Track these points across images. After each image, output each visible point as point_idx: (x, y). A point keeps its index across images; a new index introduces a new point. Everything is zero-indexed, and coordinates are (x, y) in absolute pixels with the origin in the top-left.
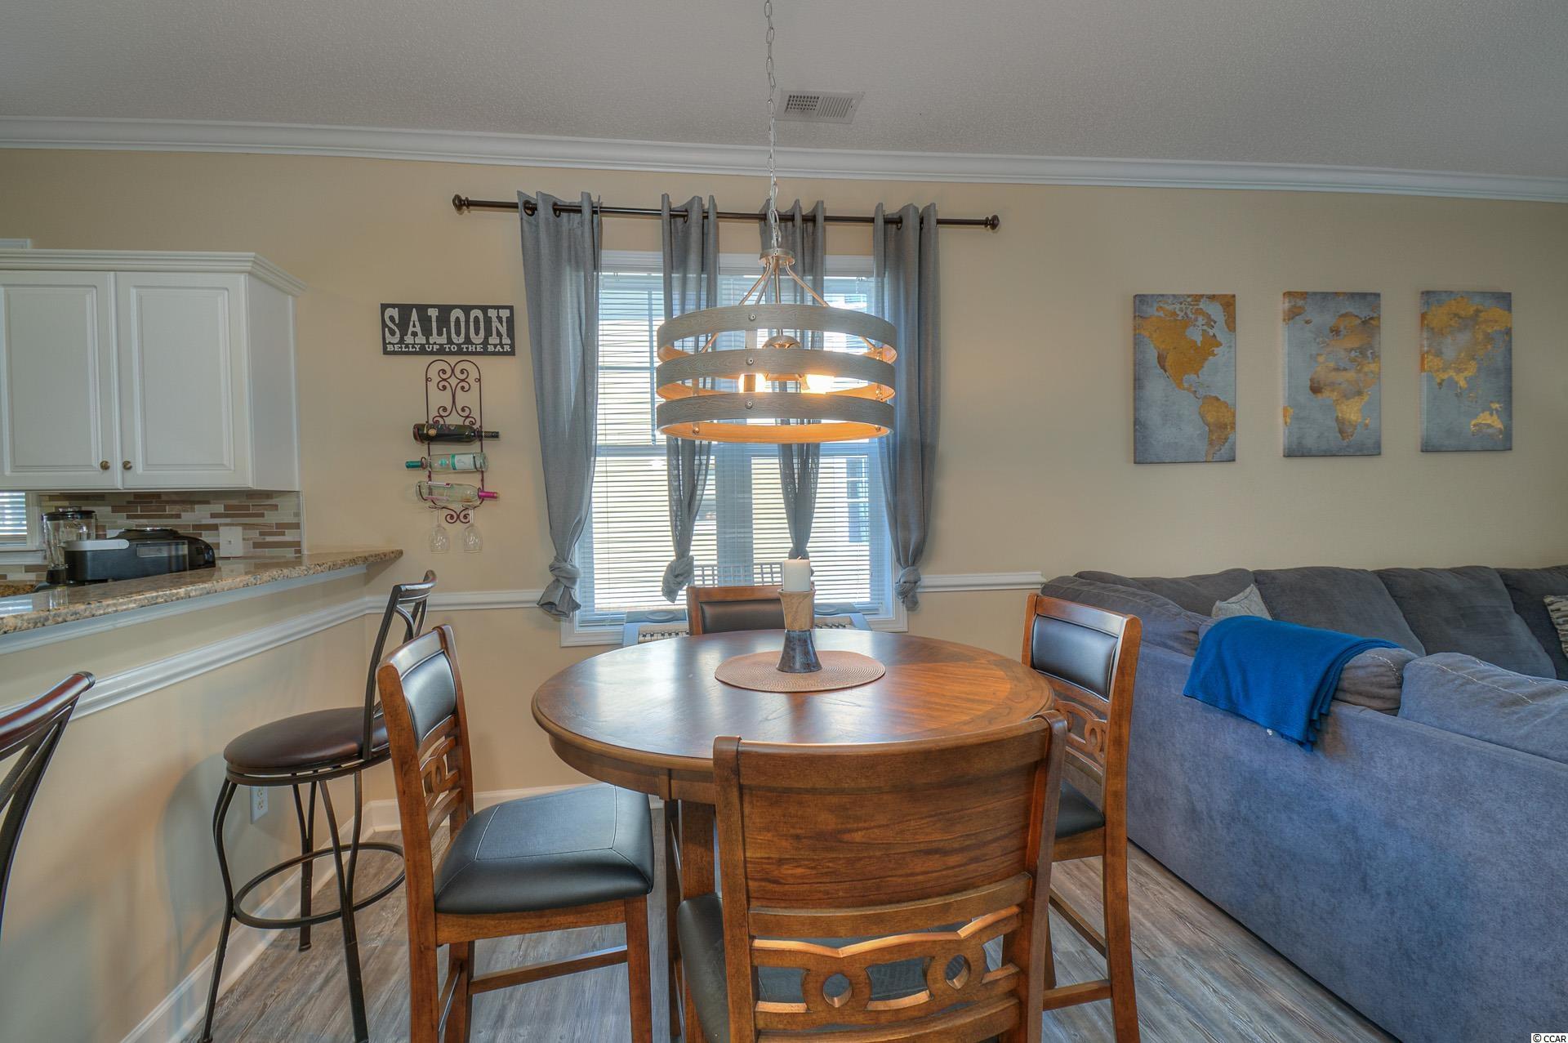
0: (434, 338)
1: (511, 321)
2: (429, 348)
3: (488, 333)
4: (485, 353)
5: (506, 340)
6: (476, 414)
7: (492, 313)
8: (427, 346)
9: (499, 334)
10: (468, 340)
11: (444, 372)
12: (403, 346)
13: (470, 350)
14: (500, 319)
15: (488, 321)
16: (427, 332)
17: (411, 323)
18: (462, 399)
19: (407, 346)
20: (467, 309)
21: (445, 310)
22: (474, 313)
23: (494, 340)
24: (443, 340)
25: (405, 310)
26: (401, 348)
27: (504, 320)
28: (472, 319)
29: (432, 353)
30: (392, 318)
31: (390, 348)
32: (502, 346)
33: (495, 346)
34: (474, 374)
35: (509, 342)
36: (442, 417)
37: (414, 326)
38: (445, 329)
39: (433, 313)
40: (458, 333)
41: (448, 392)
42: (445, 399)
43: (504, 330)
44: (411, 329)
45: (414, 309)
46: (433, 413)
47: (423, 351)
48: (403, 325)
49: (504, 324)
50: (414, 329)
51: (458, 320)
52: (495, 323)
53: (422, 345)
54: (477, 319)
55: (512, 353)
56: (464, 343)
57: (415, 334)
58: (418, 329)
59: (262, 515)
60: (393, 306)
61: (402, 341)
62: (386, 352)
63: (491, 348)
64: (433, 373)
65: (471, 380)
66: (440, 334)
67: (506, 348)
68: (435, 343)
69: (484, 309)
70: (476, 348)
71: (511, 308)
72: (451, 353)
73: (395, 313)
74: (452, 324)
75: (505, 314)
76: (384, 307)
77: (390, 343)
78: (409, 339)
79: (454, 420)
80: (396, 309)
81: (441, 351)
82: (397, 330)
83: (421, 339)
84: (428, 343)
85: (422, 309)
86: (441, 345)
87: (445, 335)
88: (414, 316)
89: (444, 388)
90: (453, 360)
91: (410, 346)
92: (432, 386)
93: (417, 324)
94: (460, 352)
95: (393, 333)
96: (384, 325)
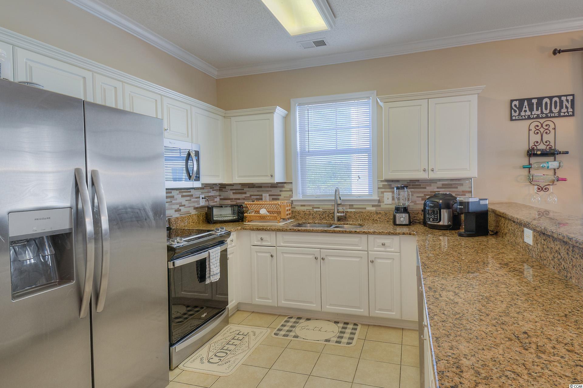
0: (535, 112)
1: (573, 101)
2: (532, 116)
3: (561, 107)
4: (559, 116)
5: (570, 110)
6: (552, 144)
7: (564, 99)
8: (531, 116)
9: (567, 107)
10: (551, 111)
11: (537, 126)
12: (520, 116)
13: (552, 116)
14: (567, 101)
15: (561, 102)
16: (531, 110)
17: (524, 107)
18: (546, 137)
19: (522, 116)
20: (551, 98)
21: (540, 100)
22: (554, 100)
23: (564, 110)
24: (539, 112)
25: (521, 101)
26: (519, 117)
27: (570, 101)
28: (553, 102)
29: (533, 118)
30: (515, 106)
31: (514, 118)
32: (568, 112)
33: (564, 113)
34: (552, 126)
35: (572, 111)
36: (535, 145)
37: (525, 108)
38: (540, 108)
39: (535, 101)
40: (546, 109)
41: (539, 135)
42: (538, 138)
43: (569, 105)
44: (524, 109)
45: (526, 101)
46: (532, 144)
47: (529, 118)
48: (520, 108)
49: (570, 103)
50: (526, 109)
51: (546, 103)
52: (565, 103)
53: (529, 116)
54: (556, 102)
55: (573, 115)
56: (548, 113)
57: (525, 111)
58: (527, 109)
59: (457, 188)
60: (516, 100)
61: (519, 114)
62: (511, 120)
63: (562, 114)
64: (532, 127)
65: (551, 129)
66: (537, 110)
67: (570, 113)
68: (535, 114)
69: (559, 97)
70: (555, 115)
71: (573, 95)
72: (542, 118)
73: (517, 103)
74: (544, 105)
75: (570, 98)
76: (512, 101)
77: (514, 116)
78: (523, 113)
79: (542, 147)
80: (518, 101)
81: (538, 117)
82: (517, 110)
83: (528, 113)
84: (532, 114)
85: (529, 100)
86: (538, 115)
87: (540, 110)
88: (526, 103)
89: (538, 133)
90: (542, 121)
91: (523, 116)
92: (532, 133)
93: (527, 107)
94: (547, 117)
95: (515, 111)
96: (511, 108)
